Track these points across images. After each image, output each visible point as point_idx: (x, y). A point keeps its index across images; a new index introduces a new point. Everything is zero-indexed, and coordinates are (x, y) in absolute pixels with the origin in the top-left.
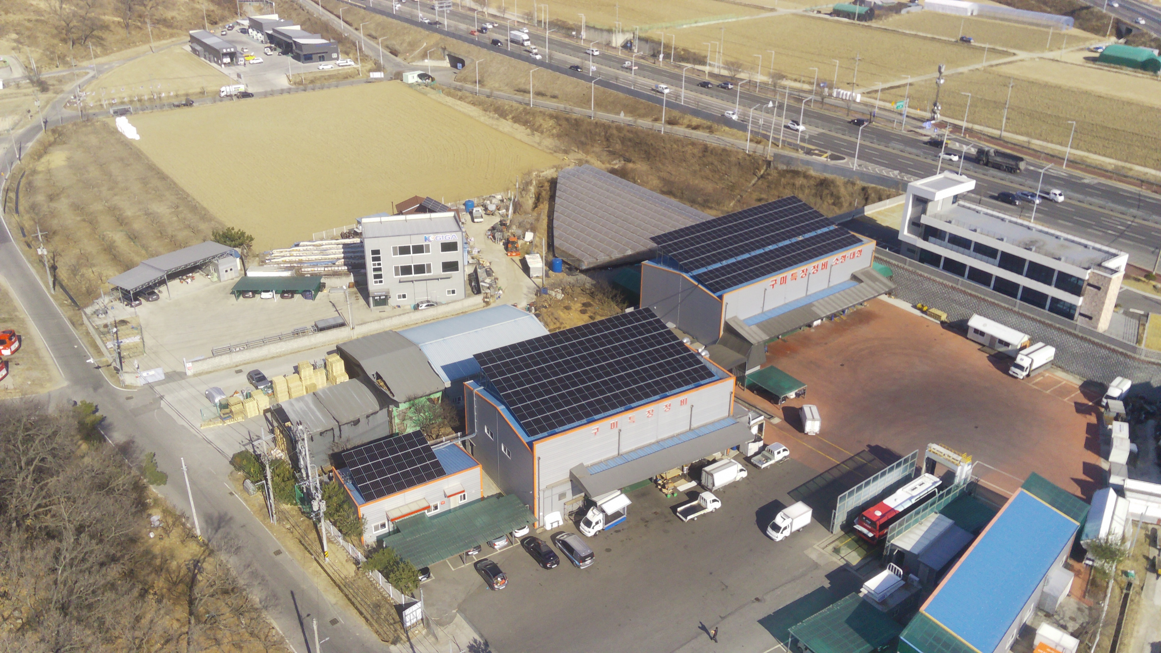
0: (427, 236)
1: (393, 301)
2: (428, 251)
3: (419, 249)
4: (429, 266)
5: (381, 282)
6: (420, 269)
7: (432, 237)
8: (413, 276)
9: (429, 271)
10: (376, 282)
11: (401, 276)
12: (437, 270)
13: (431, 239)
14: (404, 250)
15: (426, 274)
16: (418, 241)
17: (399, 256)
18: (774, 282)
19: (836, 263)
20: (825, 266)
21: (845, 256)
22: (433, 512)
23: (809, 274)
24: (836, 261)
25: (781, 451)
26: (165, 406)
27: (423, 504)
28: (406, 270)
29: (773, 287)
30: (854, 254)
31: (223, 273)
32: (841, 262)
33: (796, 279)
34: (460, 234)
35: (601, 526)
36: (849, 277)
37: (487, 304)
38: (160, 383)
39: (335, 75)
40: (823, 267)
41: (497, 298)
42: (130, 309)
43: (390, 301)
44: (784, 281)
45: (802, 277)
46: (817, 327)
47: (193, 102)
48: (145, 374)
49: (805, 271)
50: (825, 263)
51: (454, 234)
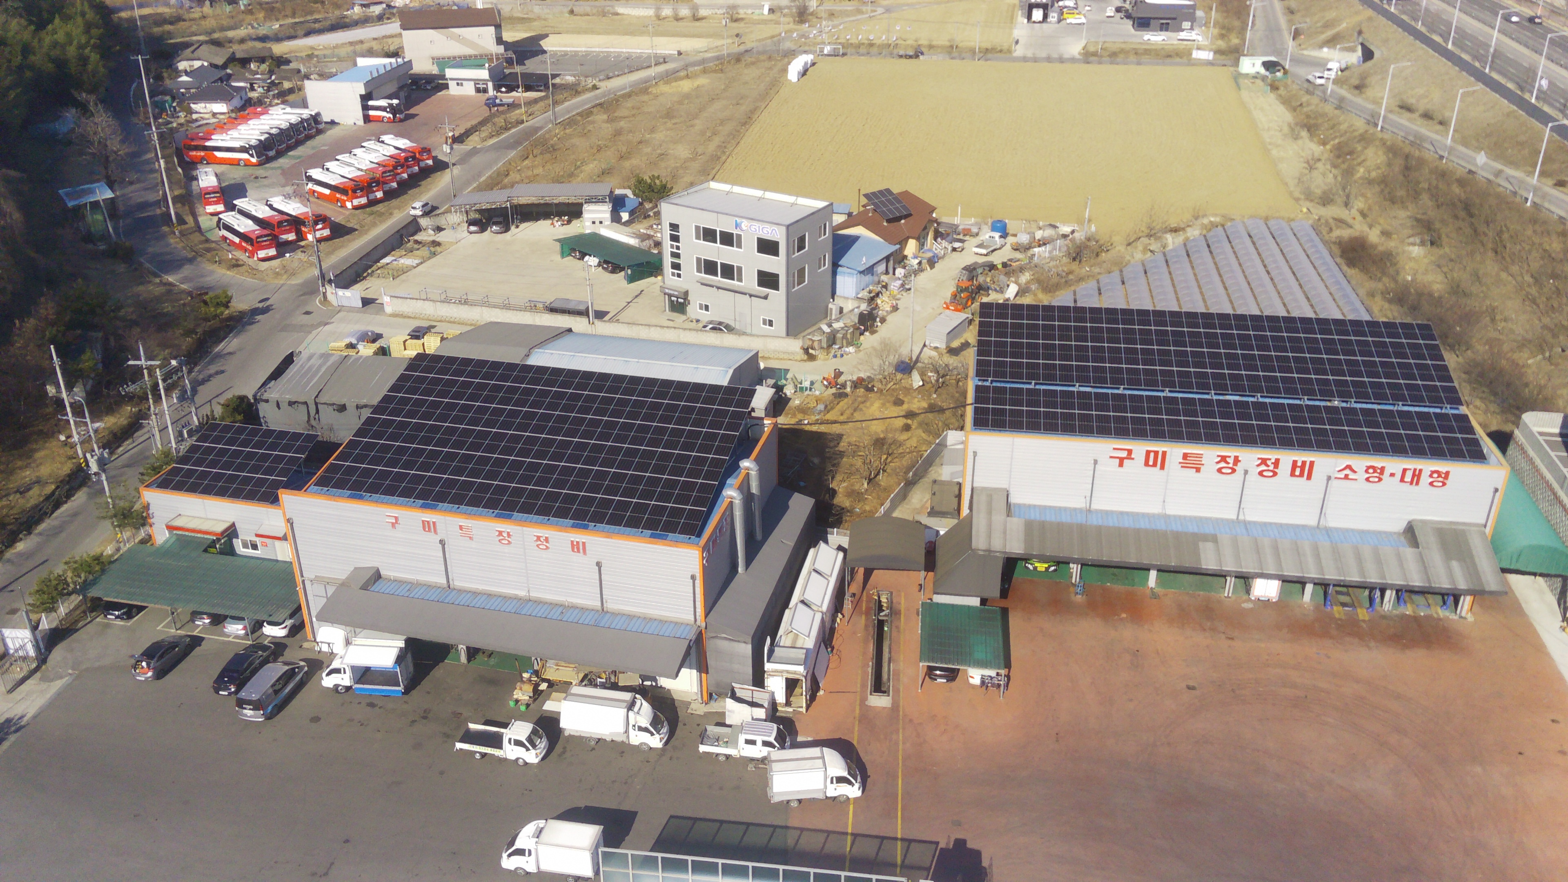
0: (739, 220)
1: (693, 310)
2: (739, 246)
3: (728, 239)
4: (740, 269)
5: (679, 276)
6: (728, 271)
7: (745, 224)
8: (718, 279)
9: (740, 280)
10: (673, 274)
11: (703, 275)
12: (750, 281)
13: (744, 228)
14: (709, 235)
15: (735, 282)
16: (722, 225)
17: (702, 242)
18: (1124, 454)
19: (1346, 477)
20: (1303, 471)
21: (1382, 469)
22: (250, 552)
23: (1246, 472)
24: (1347, 472)
25: (759, 743)
26: (315, 332)
27: (220, 528)
28: (710, 267)
29: (1121, 465)
30: (1417, 476)
31: (588, 224)
32: (1367, 479)
33: (1198, 470)
34: (784, 229)
35: (345, 680)
36: (1400, 526)
37: (812, 358)
38: (351, 309)
39: (1156, 50)
40: (1297, 472)
41: (835, 356)
42: (466, 234)
43: (689, 309)
44: (1156, 461)
45: (1219, 470)
46: (1266, 604)
47: (922, 53)
48: (341, 292)
49: (1231, 460)
50: (1304, 463)
51: (775, 227)
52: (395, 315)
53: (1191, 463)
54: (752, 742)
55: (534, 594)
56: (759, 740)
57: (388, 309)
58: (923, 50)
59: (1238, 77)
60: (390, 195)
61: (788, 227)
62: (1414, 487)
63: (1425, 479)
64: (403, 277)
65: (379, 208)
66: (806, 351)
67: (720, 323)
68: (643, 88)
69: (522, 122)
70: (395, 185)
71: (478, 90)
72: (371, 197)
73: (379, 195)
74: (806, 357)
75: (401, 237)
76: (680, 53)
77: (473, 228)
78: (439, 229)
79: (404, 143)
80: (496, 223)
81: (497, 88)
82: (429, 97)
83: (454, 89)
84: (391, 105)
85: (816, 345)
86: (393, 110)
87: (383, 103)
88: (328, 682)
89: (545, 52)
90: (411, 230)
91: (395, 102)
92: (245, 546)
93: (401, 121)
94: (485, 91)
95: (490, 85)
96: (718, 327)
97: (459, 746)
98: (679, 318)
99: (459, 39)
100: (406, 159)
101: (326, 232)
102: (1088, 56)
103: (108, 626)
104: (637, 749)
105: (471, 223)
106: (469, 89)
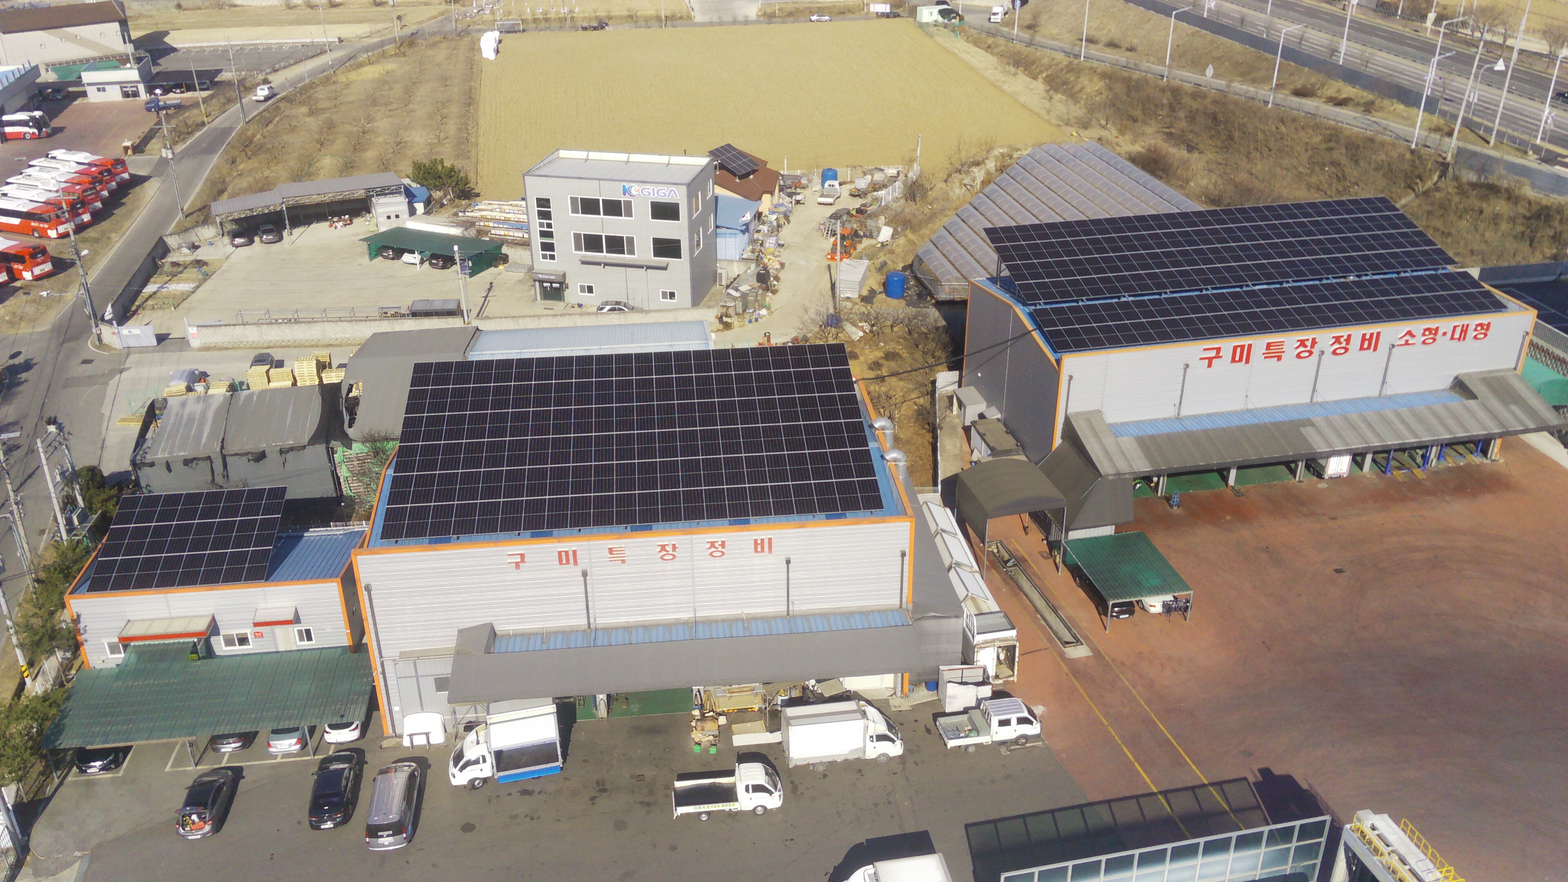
0: (627, 185)
1: (573, 294)
2: (629, 214)
3: (614, 208)
4: (631, 240)
5: (552, 257)
6: (616, 244)
7: (635, 189)
8: (604, 255)
9: (631, 252)
10: (544, 257)
11: (584, 253)
12: (644, 252)
13: (633, 192)
14: (589, 206)
15: (626, 256)
16: (605, 193)
17: (581, 215)
18: (1213, 354)
19: (1407, 343)
20: (1370, 343)
21: (1437, 329)
22: (237, 649)
23: (1322, 352)
24: (1407, 337)
25: (1014, 721)
26: (113, 383)
27: (201, 625)
28: (592, 243)
29: (1210, 365)
30: (1464, 330)
31: (383, 219)
32: (1424, 342)
33: (1279, 358)
34: (685, 187)
35: (486, 770)
36: (1448, 382)
37: (727, 326)
38: (143, 350)
39: (827, 7)
40: (1366, 345)
41: (750, 322)
42: (230, 249)
43: (567, 293)
44: (1242, 356)
45: (1298, 356)
46: (1337, 480)
48: (125, 330)
49: (1309, 343)
50: (1372, 335)
51: (673, 188)
52: (206, 349)
53: (1274, 353)
54: (1004, 723)
55: (702, 614)
56: (1014, 718)
57: (195, 343)
58: (605, 20)
59: (922, 26)
60: (98, 217)
61: (688, 185)
62: (1462, 343)
63: (1471, 333)
64: (185, 304)
65: (91, 233)
66: (720, 319)
67: (618, 303)
68: (325, 77)
69: (203, 124)
70: (99, 204)
71: (126, 95)
72: (78, 220)
73: (86, 218)
74: (721, 327)
75: (154, 259)
76: (341, 40)
77: (238, 241)
78: (194, 247)
79: (85, 157)
80: (266, 232)
81: (150, 90)
82: (66, 107)
83: (94, 96)
84: (33, 118)
85: (731, 311)
86: (38, 123)
87: (22, 116)
89: (174, 50)
90: (160, 251)
91: (37, 114)
92: (229, 642)
93: (49, 136)
94: (136, 94)
95: (141, 88)
96: (617, 307)
98: (558, 306)
99: (75, 39)
100: (101, 173)
101: (48, 267)
102: (769, 17)
103: (90, 784)
104: (873, 763)
105: (235, 235)
106: (114, 95)
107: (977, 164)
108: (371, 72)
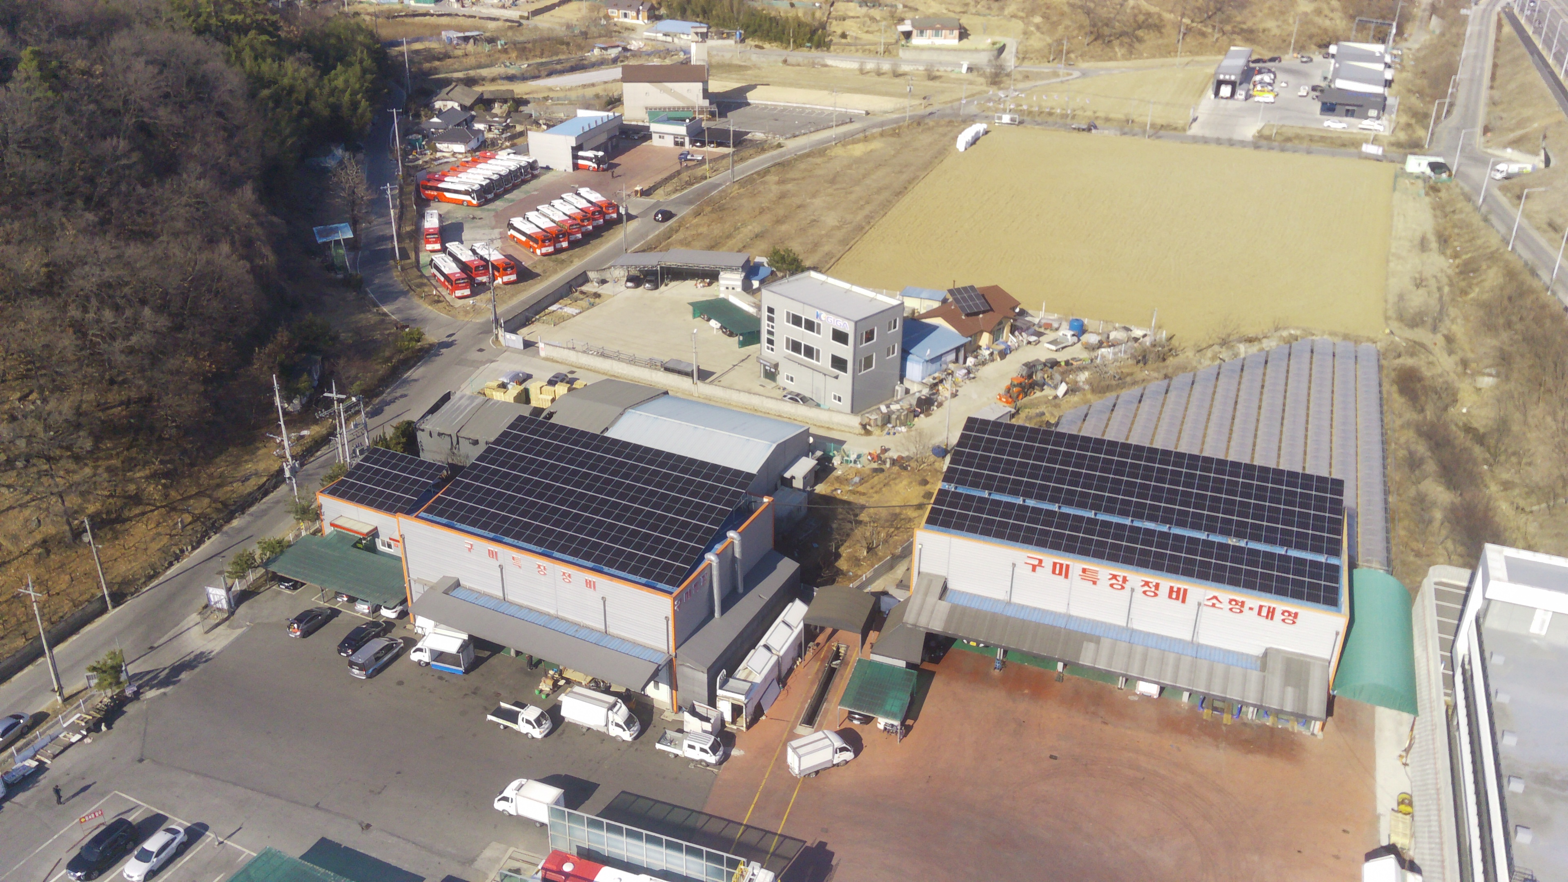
0: (819, 312)
1: (781, 379)
2: (819, 333)
3: (810, 326)
4: (818, 352)
5: (772, 350)
6: (809, 352)
7: (824, 315)
8: (802, 357)
9: (818, 360)
10: (768, 348)
11: (790, 352)
12: (825, 362)
13: (823, 318)
14: (796, 320)
15: (814, 361)
16: (806, 314)
17: (791, 325)
18: (1036, 562)
19: (1214, 605)
20: (1180, 595)
21: (1243, 603)
23: (1133, 590)
24: (1214, 601)
25: (698, 749)
26: (482, 368)
27: (366, 529)
28: (796, 346)
29: (1034, 569)
30: (1271, 613)
31: (723, 289)
32: (1231, 609)
33: (1095, 583)
34: (853, 324)
35: (425, 657)
36: (1258, 651)
37: (868, 433)
38: (515, 351)
39: (1331, 138)
40: (1174, 596)
41: (889, 434)
42: (623, 288)
43: (778, 378)
44: (1062, 571)
45: (1112, 585)
46: (1146, 698)
47: (1096, 127)
48: (508, 336)
49: (1120, 579)
50: (1179, 589)
51: (846, 322)
52: (547, 359)
53: (1089, 577)
54: (693, 747)
55: (561, 614)
56: (699, 746)
57: (542, 354)
58: (1097, 123)
60: (574, 245)
61: (856, 323)
62: (1269, 621)
63: (1278, 616)
64: (562, 324)
65: (563, 256)
66: (864, 426)
67: (798, 395)
68: (820, 151)
69: (706, 178)
70: (579, 236)
71: (676, 143)
72: (558, 246)
73: (565, 244)
74: (863, 432)
75: (570, 287)
76: (868, 113)
77: (629, 284)
78: (603, 282)
79: (596, 197)
80: (649, 282)
81: (693, 143)
82: (635, 146)
83: (656, 141)
84: (596, 157)
85: (872, 423)
86: (598, 161)
87: (590, 154)
88: (415, 657)
89: (748, 104)
90: (580, 281)
91: (601, 154)
92: (383, 545)
93: (604, 170)
94: (682, 144)
95: (687, 140)
96: (797, 398)
97: (490, 717)
98: (770, 384)
100: (593, 213)
101: (513, 277)
102: (1262, 141)
103: (280, 593)
104: (614, 739)
105: (630, 279)
106: (669, 142)
107: (1250, 340)
108: (858, 150)
